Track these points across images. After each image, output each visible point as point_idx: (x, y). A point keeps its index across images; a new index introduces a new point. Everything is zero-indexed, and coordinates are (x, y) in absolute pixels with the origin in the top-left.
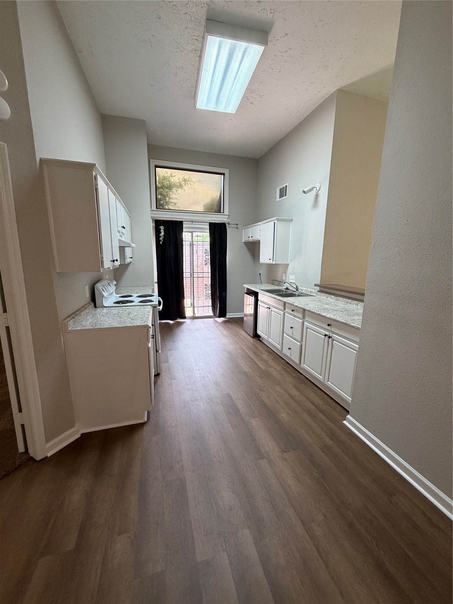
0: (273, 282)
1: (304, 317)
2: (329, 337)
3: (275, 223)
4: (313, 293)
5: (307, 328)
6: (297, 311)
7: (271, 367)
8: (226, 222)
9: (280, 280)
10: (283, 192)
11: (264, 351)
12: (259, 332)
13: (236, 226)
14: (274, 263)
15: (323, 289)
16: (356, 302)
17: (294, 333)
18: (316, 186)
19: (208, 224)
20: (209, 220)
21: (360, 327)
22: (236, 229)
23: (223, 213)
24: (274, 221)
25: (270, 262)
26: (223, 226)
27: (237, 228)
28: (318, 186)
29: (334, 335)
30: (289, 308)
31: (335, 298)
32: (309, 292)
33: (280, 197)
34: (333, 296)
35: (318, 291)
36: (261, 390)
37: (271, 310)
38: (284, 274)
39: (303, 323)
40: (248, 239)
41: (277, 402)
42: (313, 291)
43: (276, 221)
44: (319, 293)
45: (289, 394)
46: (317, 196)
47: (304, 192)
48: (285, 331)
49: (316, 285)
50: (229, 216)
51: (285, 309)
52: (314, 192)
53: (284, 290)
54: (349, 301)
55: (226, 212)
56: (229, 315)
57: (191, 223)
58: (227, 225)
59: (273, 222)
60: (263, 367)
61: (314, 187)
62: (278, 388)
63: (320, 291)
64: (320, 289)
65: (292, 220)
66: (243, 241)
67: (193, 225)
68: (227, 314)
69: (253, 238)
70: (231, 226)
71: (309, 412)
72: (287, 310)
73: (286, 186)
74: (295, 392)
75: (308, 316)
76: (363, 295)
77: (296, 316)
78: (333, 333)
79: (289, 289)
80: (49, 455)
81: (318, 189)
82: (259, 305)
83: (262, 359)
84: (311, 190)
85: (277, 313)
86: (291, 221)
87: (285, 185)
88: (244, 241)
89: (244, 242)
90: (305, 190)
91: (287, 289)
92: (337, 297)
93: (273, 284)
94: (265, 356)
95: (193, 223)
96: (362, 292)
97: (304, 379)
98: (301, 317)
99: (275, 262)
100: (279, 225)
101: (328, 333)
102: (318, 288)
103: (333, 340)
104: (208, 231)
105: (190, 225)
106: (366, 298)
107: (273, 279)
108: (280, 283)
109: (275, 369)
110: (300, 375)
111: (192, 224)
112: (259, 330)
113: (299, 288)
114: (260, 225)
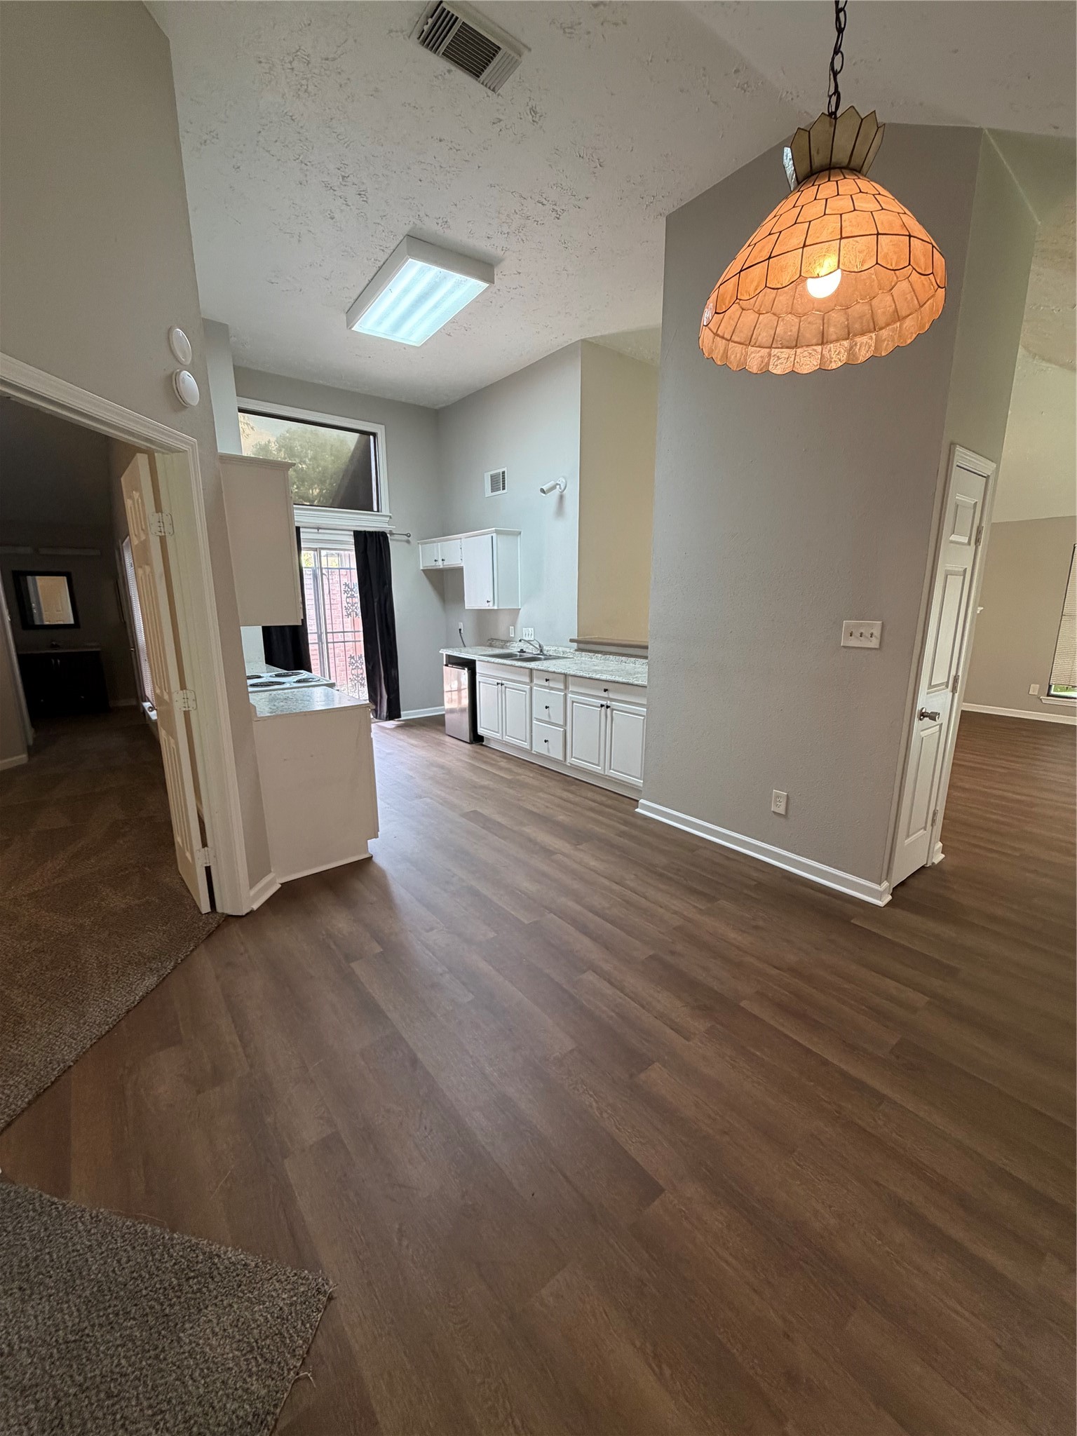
0: (491, 643)
1: (566, 687)
2: (608, 707)
3: (492, 537)
4: (569, 654)
5: (573, 702)
6: (554, 680)
7: (520, 775)
8: (387, 531)
9: (505, 638)
10: (499, 482)
11: (498, 758)
12: (480, 731)
13: (406, 538)
14: (496, 608)
15: (582, 646)
16: (633, 659)
17: (551, 715)
18: (559, 483)
19: (352, 533)
20: (353, 526)
21: (646, 684)
22: (406, 544)
23: (378, 511)
24: (492, 535)
25: (489, 606)
26: (381, 538)
27: (408, 542)
28: (562, 481)
29: (614, 703)
30: (538, 678)
31: (603, 657)
32: (562, 653)
33: (493, 490)
34: (600, 655)
35: (576, 650)
36: (519, 800)
37: (506, 687)
38: (512, 628)
39: (565, 695)
40: (434, 563)
41: (547, 807)
42: (568, 650)
43: (494, 535)
44: (577, 653)
45: (561, 798)
46: (561, 497)
47: (543, 491)
48: (534, 716)
49: (572, 641)
50: (390, 517)
51: (532, 681)
52: (557, 491)
53: (518, 653)
54: (624, 658)
55: (385, 509)
56: (406, 715)
57: (316, 531)
58: (388, 535)
59: (490, 536)
60: (509, 777)
61: (557, 484)
62: (541, 794)
63: (579, 650)
64: (578, 646)
65: (520, 533)
66: (421, 568)
67: (320, 535)
68: (402, 713)
69: (445, 563)
70: (396, 537)
71: (592, 809)
72: (535, 681)
73: (504, 473)
74: (566, 795)
75: (574, 684)
76: (646, 648)
77: (552, 689)
78: (612, 700)
79: (525, 652)
80: (255, 907)
81: (563, 487)
82: (479, 682)
83: (501, 768)
84: (553, 488)
85: (516, 689)
86: (517, 535)
87: (503, 470)
88: (424, 567)
89: (423, 570)
90: (545, 488)
91: (522, 651)
92: (606, 656)
93: (491, 646)
94: (503, 763)
95: (320, 531)
96: (645, 644)
97: (573, 780)
98: (562, 687)
99: (498, 606)
100: (500, 542)
101: (604, 703)
102: (575, 645)
103: (613, 710)
104: (353, 547)
105: (315, 535)
106: (650, 652)
107: (490, 638)
108: (506, 642)
109: (527, 776)
110: (566, 777)
111: (318, 533)
112: (481, 727)
113: (545, 648)
114: (461, 539)
